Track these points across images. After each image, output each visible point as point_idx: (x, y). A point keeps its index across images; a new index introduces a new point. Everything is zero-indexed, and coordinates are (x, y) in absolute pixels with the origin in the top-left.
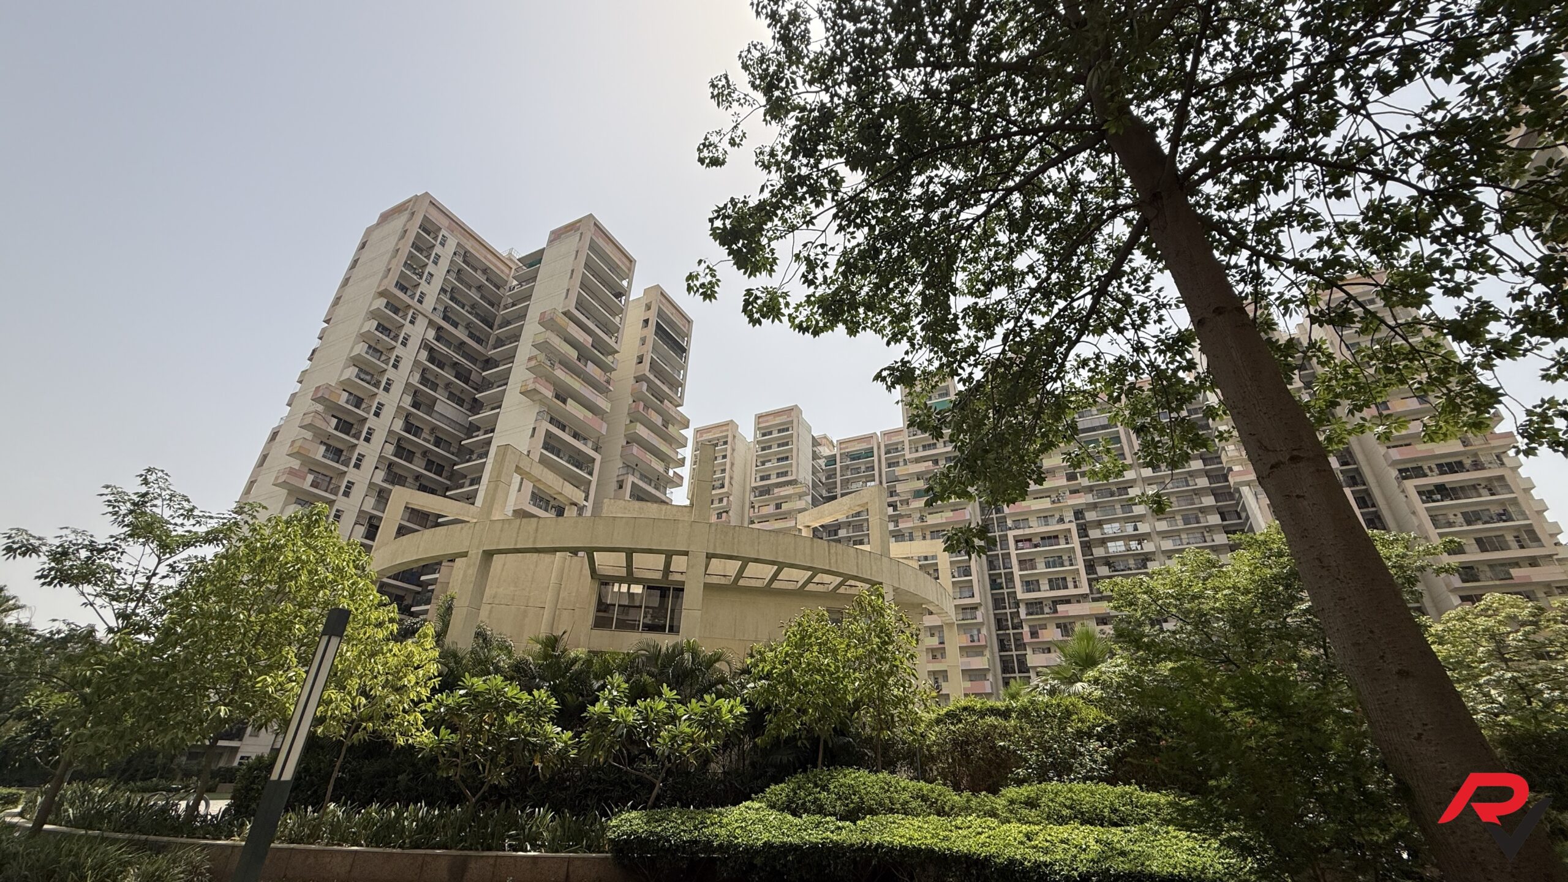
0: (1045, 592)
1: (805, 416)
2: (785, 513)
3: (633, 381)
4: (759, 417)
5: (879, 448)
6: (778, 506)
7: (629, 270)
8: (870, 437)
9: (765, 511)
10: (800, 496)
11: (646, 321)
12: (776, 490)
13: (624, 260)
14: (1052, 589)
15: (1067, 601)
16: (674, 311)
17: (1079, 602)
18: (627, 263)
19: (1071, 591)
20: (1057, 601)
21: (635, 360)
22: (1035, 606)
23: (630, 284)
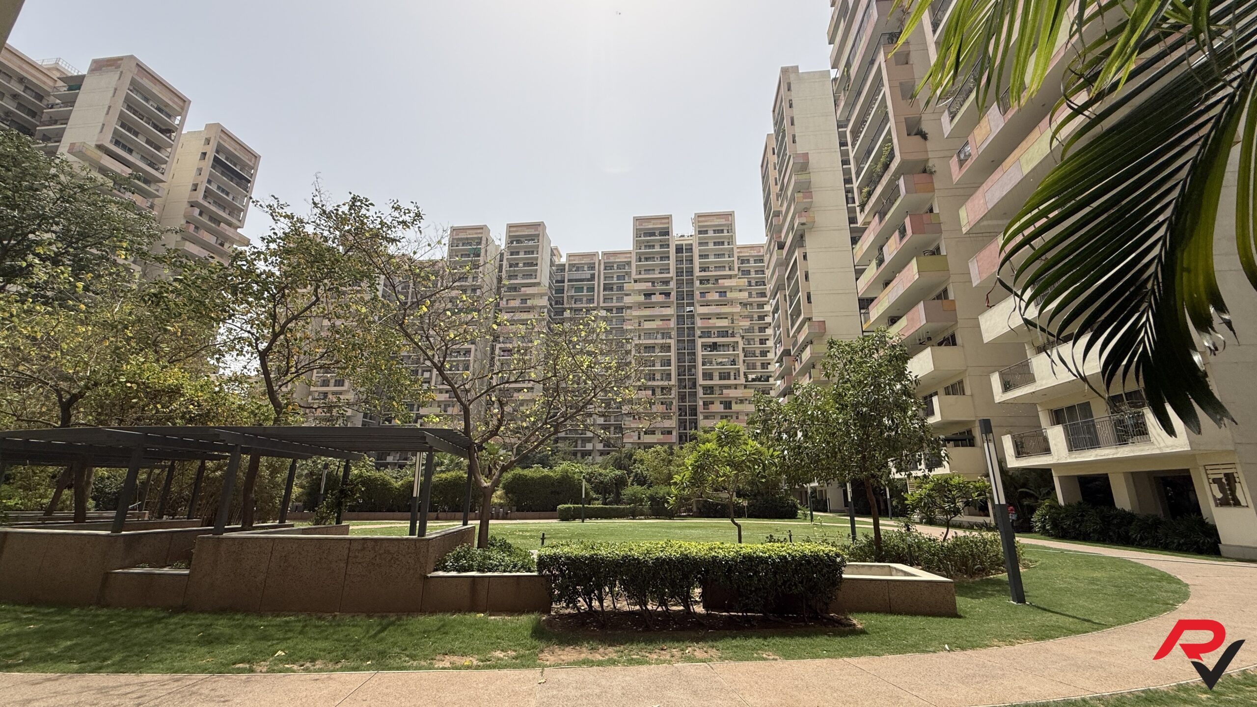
0: (716, 381)
1: (548, 231)
2: (530, 308)
3: (185, 205)
4: (510, 226)
5: (599, 264)
6: (524, 301)
7: (182, 109)
8: (594, 255)
9: (512, 304)
10: (542, 295)
11: (204, 154)
12: (523, 289)
13: (176, 99)
14: (720, 379)
15: (728, 387)
16: (238, 147)
17: (736, 388)
18: (181, 103)
19: (732, 382)
20: (722, 387)
21: (190, 187)
22: (709, 390)
23: (182, 122)
